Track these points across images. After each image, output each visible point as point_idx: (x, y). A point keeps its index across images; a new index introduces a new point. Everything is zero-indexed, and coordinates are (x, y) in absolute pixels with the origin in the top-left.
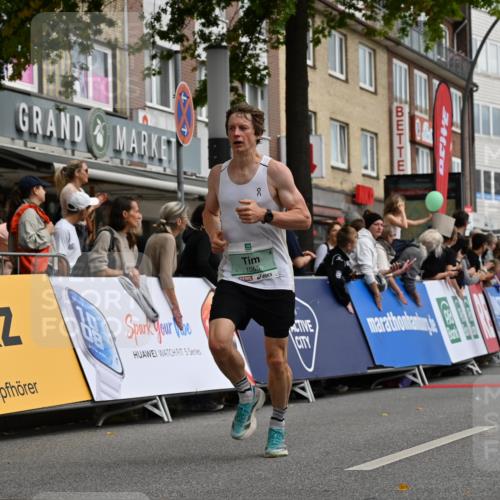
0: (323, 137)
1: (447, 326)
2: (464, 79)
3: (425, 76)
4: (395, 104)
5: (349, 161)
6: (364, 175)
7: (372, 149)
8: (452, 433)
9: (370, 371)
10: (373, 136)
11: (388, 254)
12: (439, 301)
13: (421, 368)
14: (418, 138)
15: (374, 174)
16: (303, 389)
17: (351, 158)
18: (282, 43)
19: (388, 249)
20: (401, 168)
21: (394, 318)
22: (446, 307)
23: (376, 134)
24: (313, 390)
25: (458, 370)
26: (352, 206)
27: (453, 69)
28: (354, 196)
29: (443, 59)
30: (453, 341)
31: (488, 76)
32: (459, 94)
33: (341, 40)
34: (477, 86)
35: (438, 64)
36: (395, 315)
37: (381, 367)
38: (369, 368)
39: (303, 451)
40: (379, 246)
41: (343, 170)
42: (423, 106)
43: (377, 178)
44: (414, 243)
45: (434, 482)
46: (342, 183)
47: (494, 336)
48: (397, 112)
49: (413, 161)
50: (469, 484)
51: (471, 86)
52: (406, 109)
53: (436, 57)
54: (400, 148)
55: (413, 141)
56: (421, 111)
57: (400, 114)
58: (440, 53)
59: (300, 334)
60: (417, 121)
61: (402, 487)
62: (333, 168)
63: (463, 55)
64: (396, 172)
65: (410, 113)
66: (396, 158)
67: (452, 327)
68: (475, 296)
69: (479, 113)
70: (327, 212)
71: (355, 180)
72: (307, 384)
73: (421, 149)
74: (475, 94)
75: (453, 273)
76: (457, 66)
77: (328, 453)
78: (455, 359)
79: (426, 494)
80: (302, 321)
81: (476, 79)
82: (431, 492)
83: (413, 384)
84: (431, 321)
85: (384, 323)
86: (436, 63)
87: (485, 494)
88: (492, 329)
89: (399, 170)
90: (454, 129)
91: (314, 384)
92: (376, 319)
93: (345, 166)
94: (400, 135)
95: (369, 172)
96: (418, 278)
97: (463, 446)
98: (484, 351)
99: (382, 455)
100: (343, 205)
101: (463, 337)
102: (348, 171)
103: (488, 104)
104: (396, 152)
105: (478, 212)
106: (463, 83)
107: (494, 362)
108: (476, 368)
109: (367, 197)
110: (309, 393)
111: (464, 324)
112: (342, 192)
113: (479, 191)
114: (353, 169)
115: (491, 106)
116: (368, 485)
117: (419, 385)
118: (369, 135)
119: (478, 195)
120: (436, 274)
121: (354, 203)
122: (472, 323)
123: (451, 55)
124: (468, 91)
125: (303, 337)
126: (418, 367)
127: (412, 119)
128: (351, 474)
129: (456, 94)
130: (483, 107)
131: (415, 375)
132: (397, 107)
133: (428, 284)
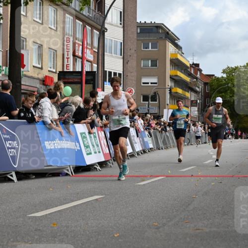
0: (29, 51)
1: (85, 146)
2: (100, 26)
3: (81, 23)
4: (66, 36)
5: (42, 63)
6: (49, 71)
7: (54, 58)
8: (83, 199)
9: (46, 168)
10: (54, 51)
11: (57, 110)
12: (81, 134)
13: (71, 167)
14: (77, 54)
15: (54, 71)
16: (12, 176)
17: (43, 62)
18: (9, 3)
19: (57, 108)
20: (68, 68)
21: (59, 142)
22: (85, 137)
23: (56, 51)
24: (17, 177)
25: (89, 168)
26: (42, 86)
27: (95, 20)
28: (44, 81)
29: (91, 15)
30: (88, 154)
31: (112, 25)
32: (98, 33)
33: (40, 3)
34: (107, 30)
35: (88, 17)
36: (60, 140)
37: (51, 166)
38: (45, 166)
39: (8, 206)
40: (53, 106)
41: (39, 68)
42: (80, 37)
43: (56, 73)
44: (69, 104)
45: (70, 222)
46: (38, 75)
47: (108, 152)
48: (67, 40)
49: (74, 65)
50: (87, 224)
51: (104, 29)
52: (71, 39)
53: (87, 14)
54: (68, 58)
55: (74, 55)
56: (79, 41)
57: (68, 41)
58: (89, 12)
59: (11, 148)
60: (77, 45)
61: (54, 225)
62: (34, 66)
63: (100, 13)
64: (65, 70)
65: (73, 41)
66: (66, 63)
67: (87, 147)
68: (99, 132)
69: (107, 43)
70: (30, 89)
71: (45, 73)
72: (13, 174)
73: (78, 59)
74: (105, 33)
75: (89, 121)
76: (97, 19)
77: (20, 207)
78: (88, 163)
79: (65, 228)
80: (12, 142)
81: (106, 26)
82: (68, 227)
83: (67, 174)
84: (77, 144)
85: (54, 144)
86: (87, 17)
87: (94, 228)
88: (107, 149)
89: (67, 69)
90: (94, 50)
91: (17, 173)
92: (50, 142)
93: (40, 66)
94: (68, 52)
95: (52, 70)
96: (71, 122)
97: (87, 205)
98: (103, 159)
99: (47, 209)
100: (38, 85)
101: (93, 152)
102: (41, 68)
103: (112, 39)
104: (66, 60)
105: (105, 91)
106: (100, 27)
107: (108, 165)
108: (98, 168)
109: (50, 81)
110: (14, 178)
111: (93, 146)
112: (38, 79)
113: (106, 81)
114: (44, 68)
115: (113, 39)
116: (37, 223)
117: (70, 176)
118: (52, 51)
119: (105, 83)
120: (81, 121)
121: (44, 84)
122: (98, 146)
123: (95, 13)
124: (102, 31)
125: (13, 150)
126: (70, 166)
127: (74, 44)
128: (30, 218)
129: (96, 32)
130: (109, 39)
131: (68, 170)
132: (67, 38)
133: (76, 125)
